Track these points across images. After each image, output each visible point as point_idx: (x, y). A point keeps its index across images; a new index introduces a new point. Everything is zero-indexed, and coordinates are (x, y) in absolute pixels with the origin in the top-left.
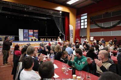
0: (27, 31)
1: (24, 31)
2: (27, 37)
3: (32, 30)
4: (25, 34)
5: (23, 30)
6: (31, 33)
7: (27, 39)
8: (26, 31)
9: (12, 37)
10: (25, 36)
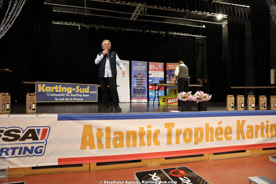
0: (144, 67)
1: (134, 68)
2: (143, 92)
3: (161, 65)
4: (134, 80)
5: (128, 62)
6: (157, 73)
7: (143, 98)
8: (139, 66)
9: (87, 90)
10: (134, 85)
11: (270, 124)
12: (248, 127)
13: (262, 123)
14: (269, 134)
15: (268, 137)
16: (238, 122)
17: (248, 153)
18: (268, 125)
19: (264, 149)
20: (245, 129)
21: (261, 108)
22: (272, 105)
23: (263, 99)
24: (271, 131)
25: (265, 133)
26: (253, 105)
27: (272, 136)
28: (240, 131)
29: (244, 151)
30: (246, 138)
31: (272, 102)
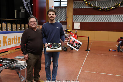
11: (17, 37)
12: (9, 39)
13: (15, 37)
14: (17, 42)
15: (17, 43)
16: (4, 37)
17: (9, 52)
18: (17, 38)
19: (16, 49)
20: (7, 40)
21: (14, 30)
22: (18, 28)
23: (14, 26)
24: (18, 41)
25: (16, 42)
26: (10, 28)
27: (18, 43)
28: (5, 41)
29: (7, 51)
30: (8, 45)
31: (18, 27)
